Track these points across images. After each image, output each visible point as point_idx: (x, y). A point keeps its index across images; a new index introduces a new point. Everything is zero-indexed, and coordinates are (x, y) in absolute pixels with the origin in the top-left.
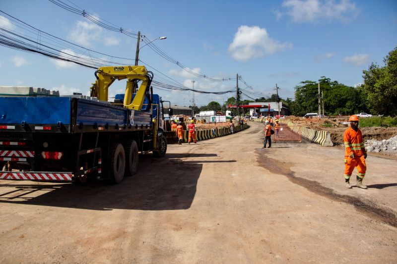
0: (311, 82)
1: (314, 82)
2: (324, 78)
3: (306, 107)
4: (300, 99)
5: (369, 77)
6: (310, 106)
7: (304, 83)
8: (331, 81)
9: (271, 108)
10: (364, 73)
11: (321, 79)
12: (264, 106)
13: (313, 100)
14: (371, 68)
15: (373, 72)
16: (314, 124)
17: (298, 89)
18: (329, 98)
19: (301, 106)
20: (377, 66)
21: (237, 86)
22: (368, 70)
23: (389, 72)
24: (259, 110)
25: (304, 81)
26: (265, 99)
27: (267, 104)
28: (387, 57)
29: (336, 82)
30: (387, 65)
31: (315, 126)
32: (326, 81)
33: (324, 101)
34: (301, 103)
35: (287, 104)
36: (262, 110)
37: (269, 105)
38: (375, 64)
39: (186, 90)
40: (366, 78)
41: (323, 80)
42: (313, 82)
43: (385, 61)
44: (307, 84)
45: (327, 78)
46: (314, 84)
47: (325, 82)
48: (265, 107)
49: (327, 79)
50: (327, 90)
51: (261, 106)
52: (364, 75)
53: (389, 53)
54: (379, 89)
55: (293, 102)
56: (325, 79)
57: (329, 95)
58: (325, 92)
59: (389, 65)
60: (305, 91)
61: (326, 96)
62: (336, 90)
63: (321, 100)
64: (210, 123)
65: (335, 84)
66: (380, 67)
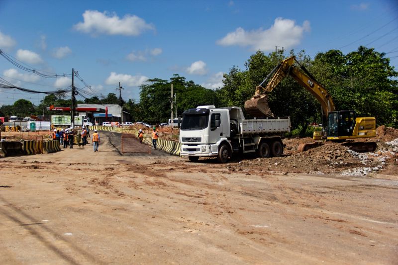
0: (160, 80)
1: (165, 81)
2: (177, 77)
3: (154, 112)
4: (146, 102)
5: (230, 82)
6: (159, 111)
7: (152, 81)
8: (186, 81)
9: (109, 113)
10: (224, 77)
11: (173, 77)
12: (100, 109)
13: (163, 103)
14: (232, 72)
15: (234, 77)
16: (166, 135)
17: (144, 88)
18: (183, 102)
19: (148, 111)
20: (238, 71)
21: (73, 85)
22: (229, 74)
23: (250, 79)
24: (92, 114)
25: (153, 79)
26: (98, 99)
27: (103, 107)
28: (249, 60)
29: (191, 82)
30: (248, 70)
31: (167, 137)
32: (180, 80)
33: (178, 105)
34: (148, 107)
35: (129, 108)
36: (96, 115)
37: (107, 108)
38: (236, 68)
39: (11, 88)
40: (226, 83)
41: (176, 79)
42: (163, 81)
43: (246, 65)
44: (156, 82)
45: (180, 76)
46: (164, 83)
47: (178, 81)
48: (101, 111)
49: (180, 78)
50: (181, 91)
51: (96, 109)
52: (225, 79)
53: (251, 57)
54: (240, 96)
55: (137, 105)
56: (179, 78)
57: (184, 98)
58: (179, 94)
59: (250, 70)
60: (153, 92)
61: (180, 99)
62: (191, 92)
63: (174, 104)
64: (27, 131)
65: (191, 85)
66: (241, 71)
